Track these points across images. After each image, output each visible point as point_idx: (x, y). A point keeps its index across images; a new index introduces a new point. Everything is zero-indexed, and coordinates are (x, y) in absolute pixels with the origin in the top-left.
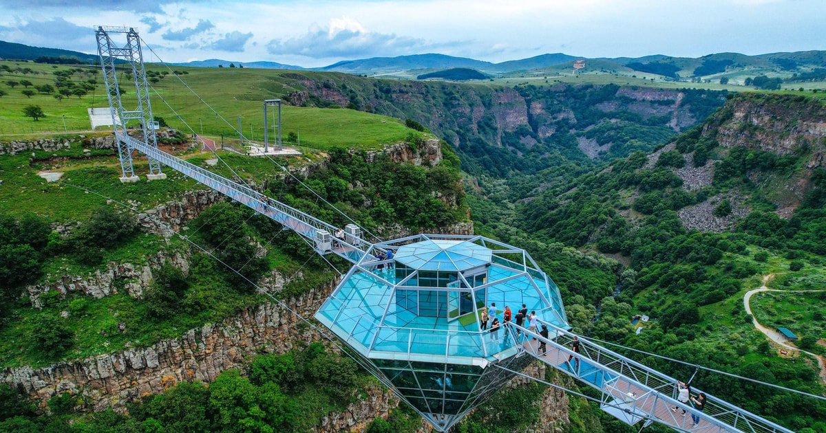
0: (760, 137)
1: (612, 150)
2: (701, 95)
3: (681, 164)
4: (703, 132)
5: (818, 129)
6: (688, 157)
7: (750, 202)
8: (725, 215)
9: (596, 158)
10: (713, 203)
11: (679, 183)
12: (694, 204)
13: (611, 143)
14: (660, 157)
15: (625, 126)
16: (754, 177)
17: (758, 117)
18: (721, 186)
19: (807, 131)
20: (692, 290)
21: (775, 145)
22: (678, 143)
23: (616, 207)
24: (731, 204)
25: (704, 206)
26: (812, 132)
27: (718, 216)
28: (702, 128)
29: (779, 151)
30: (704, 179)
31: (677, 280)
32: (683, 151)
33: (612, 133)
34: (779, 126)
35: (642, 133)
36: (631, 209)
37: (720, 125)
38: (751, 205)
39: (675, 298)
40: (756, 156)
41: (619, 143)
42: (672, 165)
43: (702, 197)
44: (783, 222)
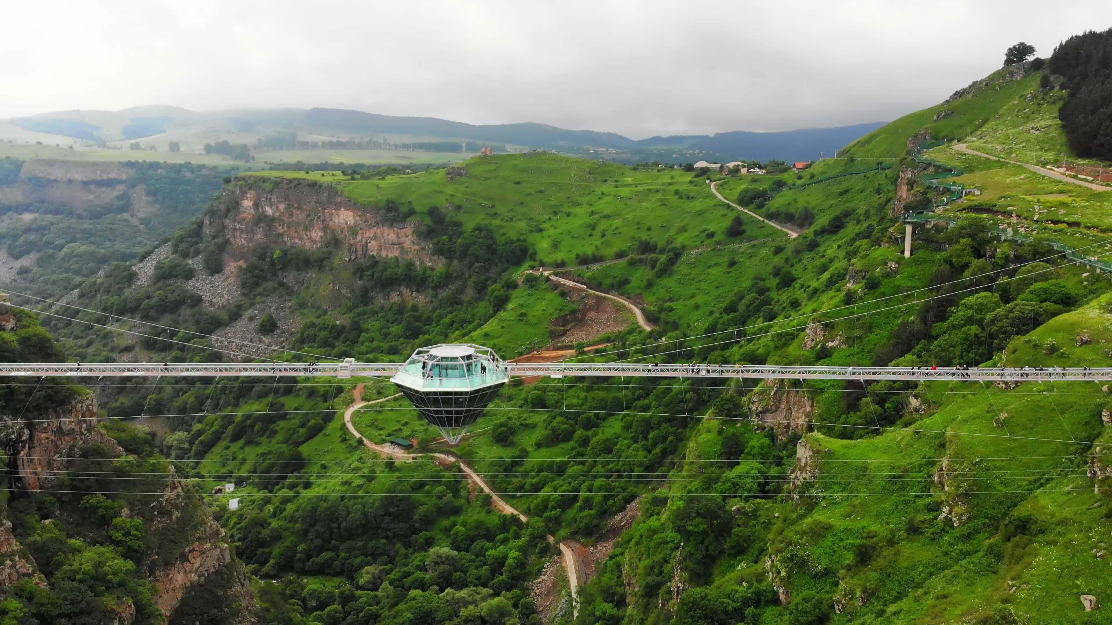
0: (281, 230)
1: (40, 263)
2: (156, 170)
3: (189, 274)
4: (204, 228)
5: (341, 217)
6: (195, 263)
7: (296, 309)
8: (272, 331)
9: (15, 281)
10: (251, 319)
11: (198, 300)
12: (227, 325)
13: (34, 252)
14: (156, 268)
15: (52, 224)
16: (290, 278)
17: (271, 205)
18: (254, 295)
19: (332, 220)
20: (275, 432)
21: (301, 238)
22: (176, 246)
23: (112, 349)
24: (274, 316)
25: (241, 324)
26: (336, 221)
27: (264, 334)
28: (202, 222)
29: (308, 245)
30: (229, 290)
31: (252, 426)
32: (186, 255)
33: (32, 237)
34: (299, 216)
35: (83, 231)
36: (137, 349)
37: (226, 216)
38: (297, 313)
39: (260, 450)
40: (285, 253)
41: (50, 251)
42: (176, 276)
43: (235, 315)
44: (343, 327)
